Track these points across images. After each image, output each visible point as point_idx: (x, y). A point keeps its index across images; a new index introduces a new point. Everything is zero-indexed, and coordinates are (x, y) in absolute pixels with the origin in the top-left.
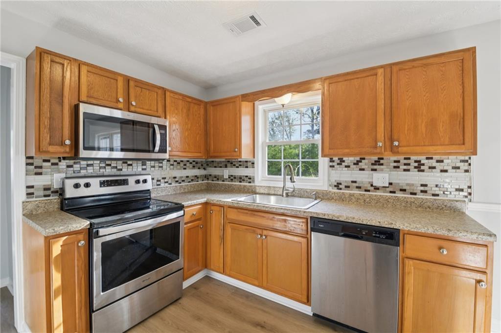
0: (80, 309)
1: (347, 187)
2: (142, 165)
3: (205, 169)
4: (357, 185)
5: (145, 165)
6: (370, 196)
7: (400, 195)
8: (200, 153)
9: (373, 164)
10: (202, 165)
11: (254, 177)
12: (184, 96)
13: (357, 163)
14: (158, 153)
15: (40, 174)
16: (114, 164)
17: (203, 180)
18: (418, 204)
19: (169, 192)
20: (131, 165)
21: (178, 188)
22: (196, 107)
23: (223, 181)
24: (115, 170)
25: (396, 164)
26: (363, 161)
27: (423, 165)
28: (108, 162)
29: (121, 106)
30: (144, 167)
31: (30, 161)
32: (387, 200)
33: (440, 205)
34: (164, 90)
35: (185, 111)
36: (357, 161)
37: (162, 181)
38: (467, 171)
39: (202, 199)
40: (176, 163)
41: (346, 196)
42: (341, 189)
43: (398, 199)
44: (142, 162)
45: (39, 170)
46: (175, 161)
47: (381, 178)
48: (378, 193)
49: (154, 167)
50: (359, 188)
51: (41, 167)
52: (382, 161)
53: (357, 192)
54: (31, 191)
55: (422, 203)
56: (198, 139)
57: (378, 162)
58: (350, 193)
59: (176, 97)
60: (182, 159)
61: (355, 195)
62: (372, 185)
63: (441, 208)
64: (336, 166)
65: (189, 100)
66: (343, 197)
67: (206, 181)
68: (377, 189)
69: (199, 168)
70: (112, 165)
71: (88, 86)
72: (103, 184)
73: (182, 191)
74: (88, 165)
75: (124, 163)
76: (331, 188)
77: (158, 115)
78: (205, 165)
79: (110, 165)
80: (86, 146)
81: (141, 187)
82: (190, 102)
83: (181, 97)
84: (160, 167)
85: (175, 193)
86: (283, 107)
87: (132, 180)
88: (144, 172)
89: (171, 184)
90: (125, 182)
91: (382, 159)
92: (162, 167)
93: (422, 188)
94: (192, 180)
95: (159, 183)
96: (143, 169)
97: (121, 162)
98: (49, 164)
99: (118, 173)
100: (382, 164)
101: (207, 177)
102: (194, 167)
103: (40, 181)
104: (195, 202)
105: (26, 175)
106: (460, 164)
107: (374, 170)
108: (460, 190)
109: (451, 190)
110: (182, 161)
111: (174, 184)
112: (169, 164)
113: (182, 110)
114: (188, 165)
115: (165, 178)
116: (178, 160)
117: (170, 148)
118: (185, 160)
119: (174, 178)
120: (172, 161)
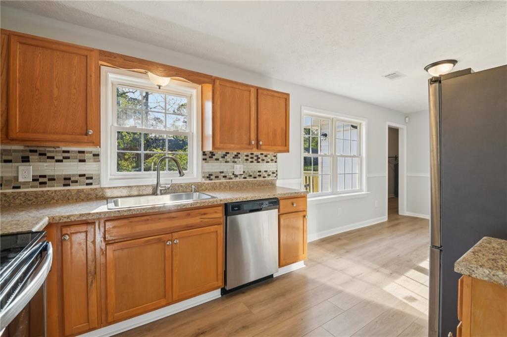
1: (217, 177)
4: (223, 174)
6: (233, 182)
7: (248, 179)
9: (234, 158)
13: (223, 157)
25: (246, 158)
26: (228, 155)
27: (259, 158)
32: (243, 184)
33: (266, 183)
36: (226, 155)
38: (276, 162)
41: (217, 185)
42: (212, 180)
43: (248, 182)
47: (239, 168)
48: (237, 179)
50: (225, 177)
52: (239, 155)
53: (223, 180)
57: (236, 156)
58: (220, 182)
61: (223, 183)
62: (233, 174)
64: (208, 159)
66: (215, 186)
68: (236, 176)
76: (204, 179)
86: (160, 88)
91: (239, 153)
93: (259, 174)
100: (239, 158)
106: (273, 158)
107: (235, 162)
108: (273, 173)
109: (271, 173)
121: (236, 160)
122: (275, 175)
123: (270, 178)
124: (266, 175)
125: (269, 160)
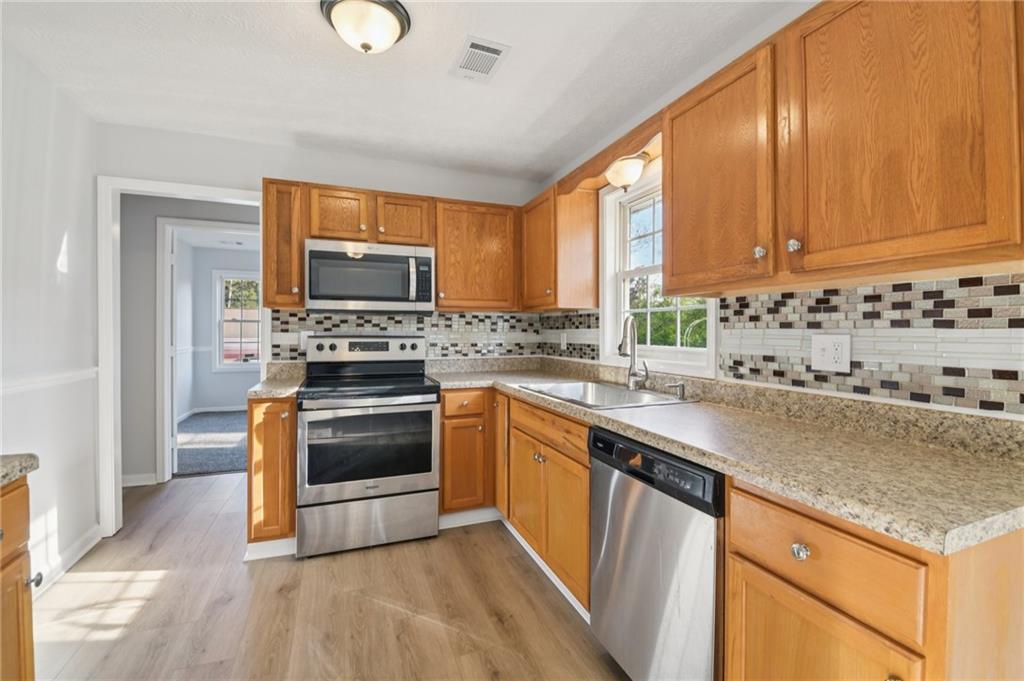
0: (284, 498)
1: (755, 371)
2: (418, 322)
3: (537, 332)
4: (774, 366)
5: (422, 322)
6: (801, 398)
7: (880, 398)
8: (506, 300)
9: (811, 310)
10: (531, 325)
11: (598, 346)
12: (470, 204)
13: (772, 311)
14: (415, 301)
15: (287, 331)
16: (375, 319)
17: (532, 353)
18: (929, 430)
19: (462, 368)
20: (400, 322)
21: (480, 362)
22: (497, 219)
23: (561, 355)
24: (378, 329)
25: (868, 307)
26: (790, 302)
27: (951, 304)
28: (367, 318)
29: (364, 236)
30: (421, 326)
31: (276, 315)
32: (842, 411)
33: (998, 440)
34: (433, 201)
35: (474, 230)
36: (776, 303)
37: (451, 349)
39: (486, 382)
40: (477, 320)
41: (750, 396)
42: (741, 377)
43: (870, 410)
44: (418, 318)
45: (284, 327)
46: (476, 317)
47: (828, 349)
48: (827, 391)
49: (437, 325)
50: (779, 374)
51: (287, 323)
52: (834, 300)
53: (774, 385)
54: (277, 350)
55: (941, 429)
56: (501, 275)
57: (824, 304)
58: (757, 389)
59: (455, 207)
60: (488, 314)
61: (767, 394)
62: (809, 368)
63: (1005, 449)
64: (733, 318)
65: (483, 209)
66: (742, 398)
67: (541, 356)
68: (821, 378)
69: (524, 331)
70: (374, 322)
71: (321, 215)
72: (352, 347)
73: (487, 368)
74: (343, 322)
75: (389, 318)
76: (722, 372)
77: (423, 242)
78: (537, 325)
79: (370, 322)
80: (313, 293)
81: (408, 355)
82: (484, 213)
83: (464, 208)
84: (447, 326)
85: (473, 370)
86: (626, 191)
87: (394, 344)
88: (420, 333)
89: (466, 355)
90: (385, 347)
91: (835, 292)
92: (450, 326)
93: (951, 381)
94: (509, 351)
95: (445, 352)
96: (419, 329)
97: (386, 317)
98: (296, 319)
99: (382, 333)
100: (835, 309)
101: (540, 346)
102: (513, 327)
103: (287, 340)
104: (467, 384)
105: (273, 331)
107: (815, 325)
110: (489, 317)
111: (472, 355)
112: (463, 321)
113: (468, 229)
114: (500, 323)
115: (456, 345)
116: (481, 315)
117: (442, 295)
118: (494, 315)
119: (472, 345)
120: (469, 317)
121: (820, 317)
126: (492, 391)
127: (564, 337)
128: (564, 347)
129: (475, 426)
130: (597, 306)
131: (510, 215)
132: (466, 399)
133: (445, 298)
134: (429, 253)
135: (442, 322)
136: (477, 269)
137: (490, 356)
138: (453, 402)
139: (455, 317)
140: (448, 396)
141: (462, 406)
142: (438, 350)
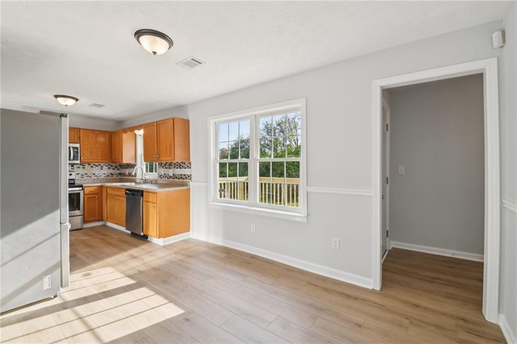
3: (118, 169)
7: (175, 180)
8: (106, 160)
9: (169, 165)
10: (116, 167)
11: (135, 173)
14: (72, 160)
17: (117, 176)
21: (97, 179)
22: (103, 135)
23: (126, 176)
27: (181, 165)
34: (79, 129)
37: (85, 175)
39: (100, 184)
40: (95, 166)
42: (161, 178)
44: (72, 165)
47: (171, 172)
49: (79, 168)
50: (166, 177)
56: (104, 152)
59: (87, 131)
64: (160, 167)
65: (97, 132)
67: (120, 177)
68: (170, 177)
69: (114, 169)
73: (99, 181)
77: (75, 142)
78: (119, 167)
83: (91, 131)
84: (83, 168)
88: (72, 170)
89: (91, 177)
94: (108, 176)
95: (82, 176)
101: (119, 174)
102: (109, 168)
106: (189, 165)
107: (169, 168)
108: (189, 176)
109: (187, 177)
110: (100, 165)
111: (93, 177)
112: (89, 166)
113: (92, 138)
114: (104, 167)
115: (87, 174)
116: (97, 164)
117: (82, 158)
118: (102, 164)
119: (94, 174)
120: (92, 165)
121: (170, 167)
122: (189, 178)
123: (187, 180)
124: (184, 178)
125: (186, 167)
126: (101, 187)
127: (127, 171)
128: (127, 174)
129: (95, 197)
130: (136, 162)
131: (107, 135)
132: (92, 189)
133: (84, 159)
134: (78, 145)
135: (81, 166)
136: (95, 150)
137: (100, 177)
138: (87, 190)
139: (86, 165)
140: (85, 189)
141: (91, 191)
142: (80, 175)
